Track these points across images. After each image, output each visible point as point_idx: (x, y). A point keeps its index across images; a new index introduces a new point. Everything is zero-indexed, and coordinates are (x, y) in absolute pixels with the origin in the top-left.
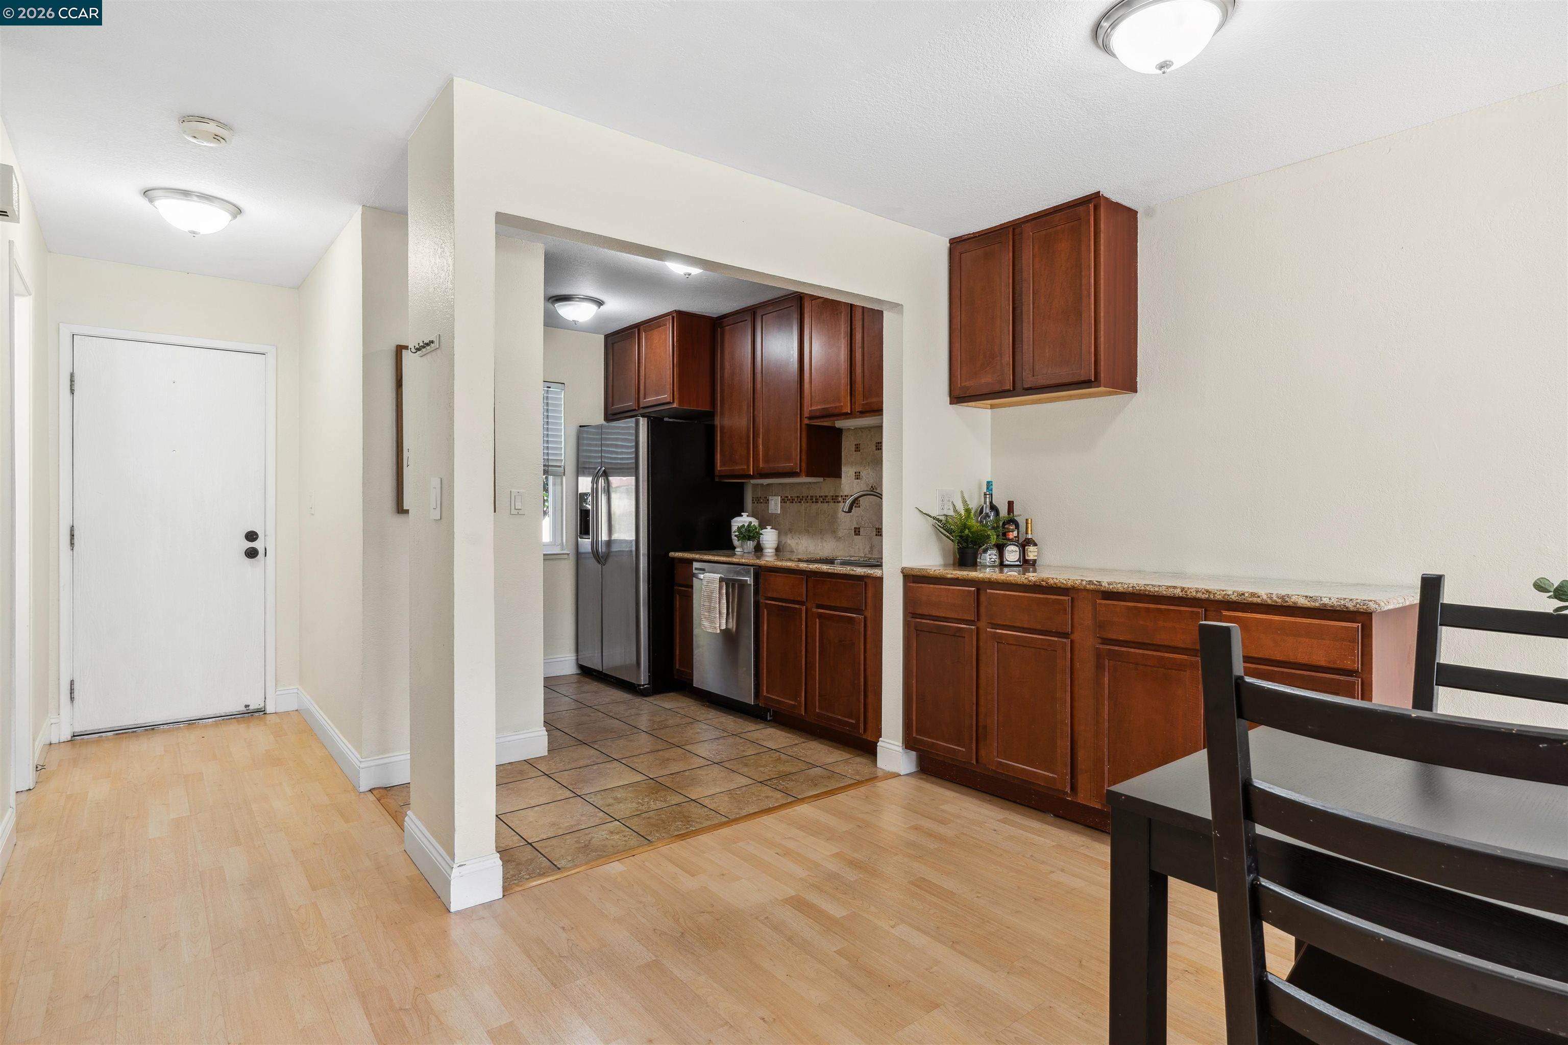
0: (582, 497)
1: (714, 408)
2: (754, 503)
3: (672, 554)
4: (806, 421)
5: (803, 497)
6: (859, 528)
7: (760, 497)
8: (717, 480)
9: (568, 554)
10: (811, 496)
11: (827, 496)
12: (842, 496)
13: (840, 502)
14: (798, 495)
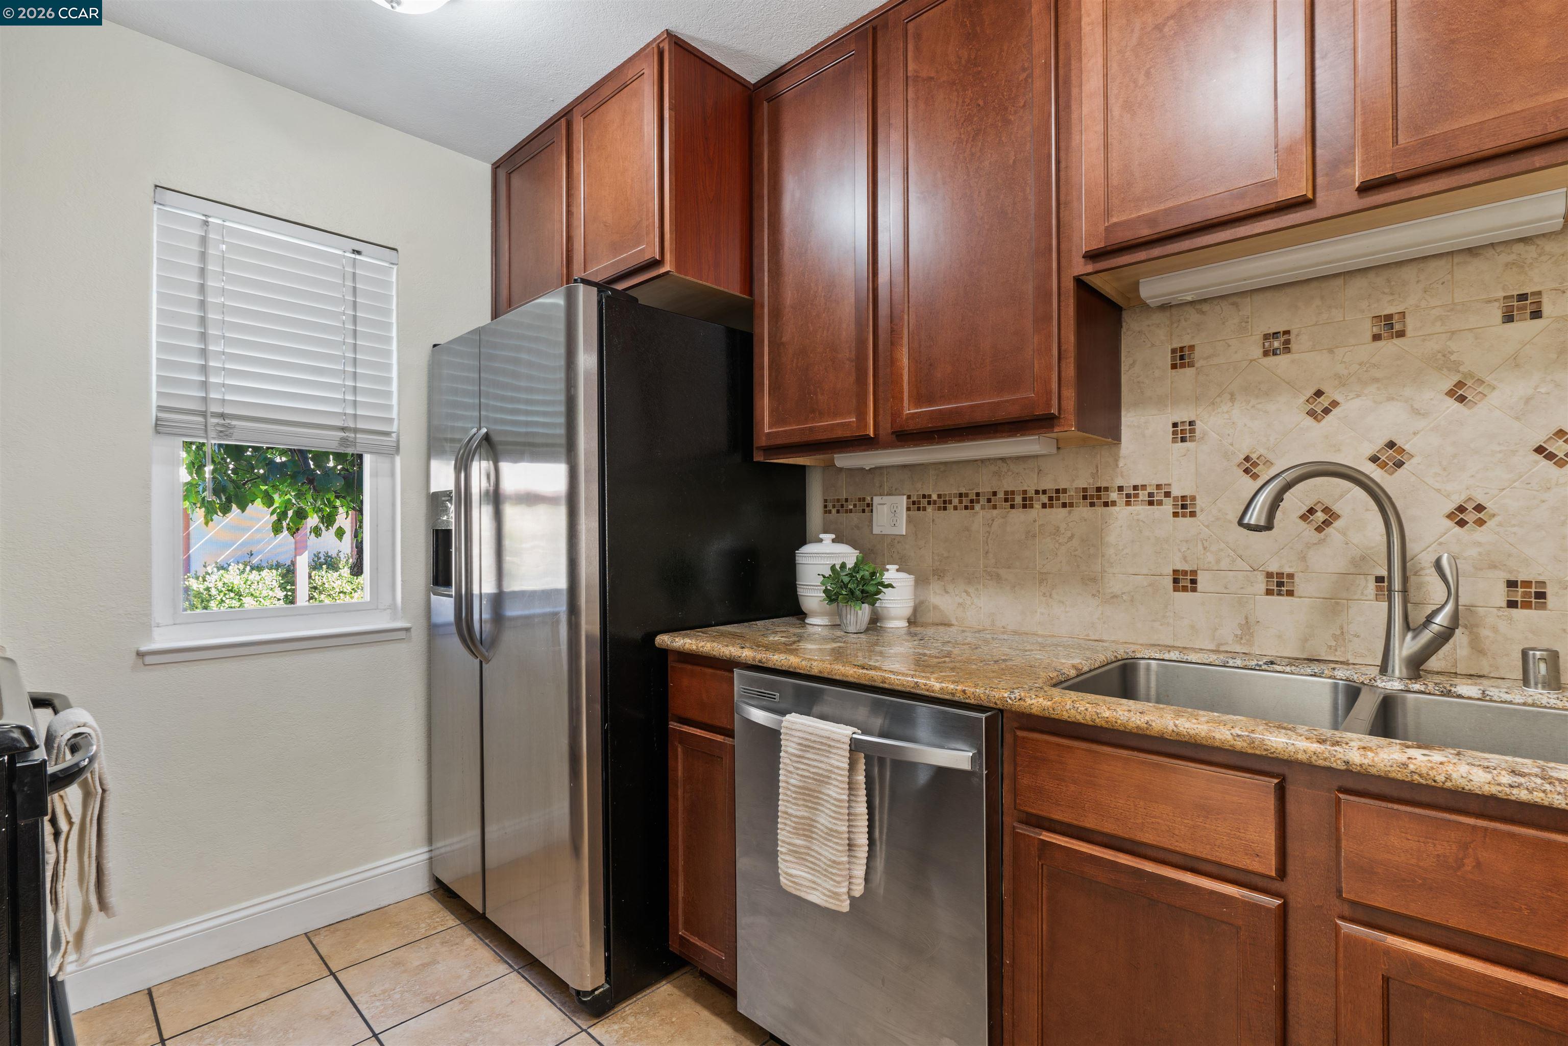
0: (437, 502)
1: (751, 293)
2: (830, 512)
3: (664, 640)
4: (1080, 267)
5: (978, 494)
6: (1194, 572)
7: (847, 500)
8: (758, 457)
9: (407, 630)
10: (1006, 493)
11: (1065, 491)
12: (1120, 489)
13: (1114, 503)
14: (963, 491)
